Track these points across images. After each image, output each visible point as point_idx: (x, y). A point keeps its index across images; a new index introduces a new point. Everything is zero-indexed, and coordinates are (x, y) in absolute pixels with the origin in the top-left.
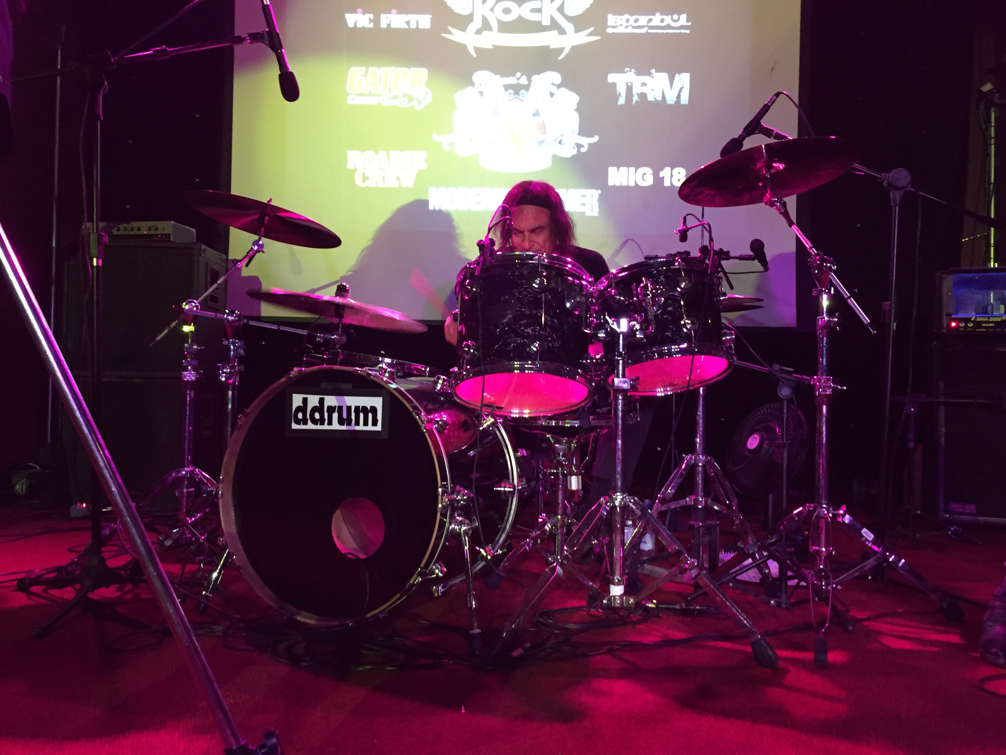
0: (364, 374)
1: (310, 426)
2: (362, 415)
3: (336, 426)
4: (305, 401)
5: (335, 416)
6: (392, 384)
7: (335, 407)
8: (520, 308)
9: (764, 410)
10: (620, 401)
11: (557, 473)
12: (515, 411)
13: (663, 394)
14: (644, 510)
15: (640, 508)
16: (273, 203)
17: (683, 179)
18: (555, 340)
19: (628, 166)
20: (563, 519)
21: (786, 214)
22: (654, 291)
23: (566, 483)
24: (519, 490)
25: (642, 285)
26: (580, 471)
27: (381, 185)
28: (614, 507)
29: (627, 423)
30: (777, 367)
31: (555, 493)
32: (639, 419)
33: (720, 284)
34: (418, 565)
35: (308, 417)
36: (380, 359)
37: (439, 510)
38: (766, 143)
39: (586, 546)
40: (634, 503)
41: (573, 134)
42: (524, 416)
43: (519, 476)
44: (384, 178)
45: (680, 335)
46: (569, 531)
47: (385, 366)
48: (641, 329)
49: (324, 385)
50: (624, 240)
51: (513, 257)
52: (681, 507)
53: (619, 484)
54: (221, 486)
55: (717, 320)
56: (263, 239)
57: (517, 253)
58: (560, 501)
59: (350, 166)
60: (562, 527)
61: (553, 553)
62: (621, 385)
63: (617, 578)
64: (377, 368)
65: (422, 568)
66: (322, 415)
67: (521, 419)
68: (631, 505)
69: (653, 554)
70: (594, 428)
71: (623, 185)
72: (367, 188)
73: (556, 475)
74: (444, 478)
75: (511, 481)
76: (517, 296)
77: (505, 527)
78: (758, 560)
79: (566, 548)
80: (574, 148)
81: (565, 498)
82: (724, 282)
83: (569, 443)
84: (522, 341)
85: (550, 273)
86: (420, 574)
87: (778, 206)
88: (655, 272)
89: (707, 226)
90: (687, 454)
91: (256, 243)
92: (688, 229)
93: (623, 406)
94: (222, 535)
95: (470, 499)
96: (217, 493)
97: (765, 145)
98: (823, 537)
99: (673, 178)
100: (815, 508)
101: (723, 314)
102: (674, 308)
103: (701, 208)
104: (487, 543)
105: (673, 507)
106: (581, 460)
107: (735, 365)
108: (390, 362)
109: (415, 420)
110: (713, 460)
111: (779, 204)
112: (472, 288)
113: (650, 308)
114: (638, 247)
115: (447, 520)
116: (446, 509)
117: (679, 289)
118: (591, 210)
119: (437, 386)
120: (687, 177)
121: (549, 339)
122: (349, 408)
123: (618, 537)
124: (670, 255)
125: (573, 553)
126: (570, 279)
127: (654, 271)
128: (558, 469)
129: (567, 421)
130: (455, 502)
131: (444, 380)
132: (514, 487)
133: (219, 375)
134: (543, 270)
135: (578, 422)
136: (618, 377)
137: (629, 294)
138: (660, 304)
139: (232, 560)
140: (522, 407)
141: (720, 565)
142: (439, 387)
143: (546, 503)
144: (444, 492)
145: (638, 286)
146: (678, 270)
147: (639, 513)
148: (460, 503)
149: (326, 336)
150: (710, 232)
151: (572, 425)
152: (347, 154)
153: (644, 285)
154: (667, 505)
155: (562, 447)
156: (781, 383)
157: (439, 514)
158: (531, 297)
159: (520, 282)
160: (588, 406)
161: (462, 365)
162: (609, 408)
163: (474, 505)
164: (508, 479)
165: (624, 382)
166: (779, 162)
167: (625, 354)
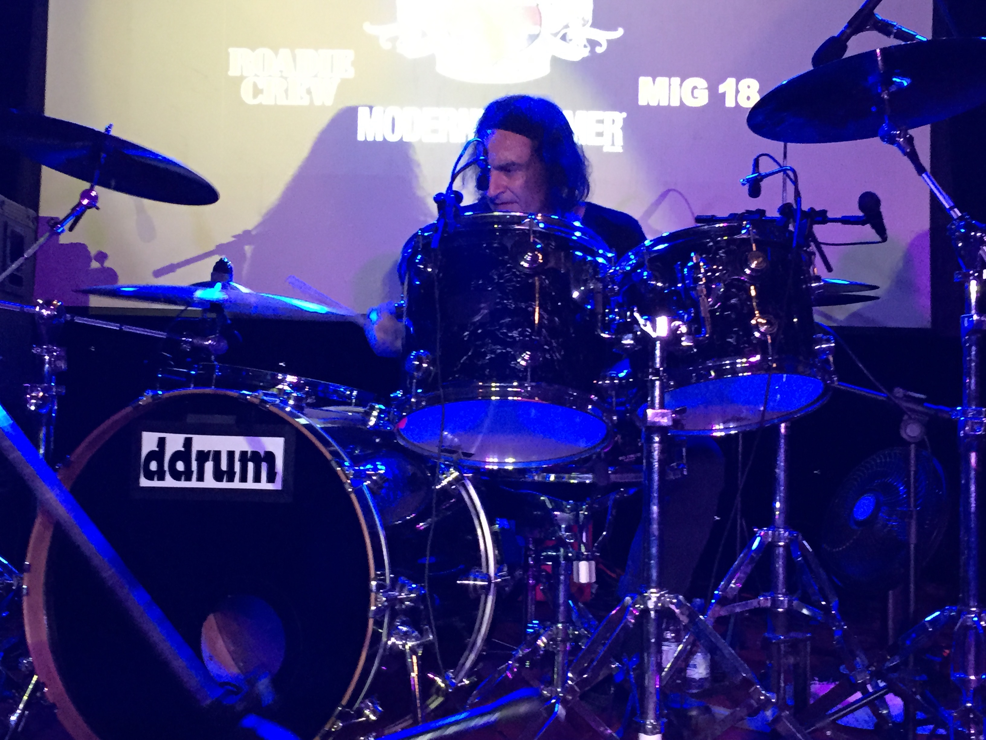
0: (256, 401)
1: (169, 482)
2: (251, 465)
3: (209, 482)
4: (162, 442)
5: (209, 466)
6: (299, 417)
7: (209, 452)
8: (502, 299)
9: (881, 459)
10: (656, 445)
11: (558, 557)
12: (491, 460)
13: (723, 434)
14: (692, 617)
15: (687, 612)
16: (114, 133)
17: (756, 99)
18: (555, 349)
19: (670, 75)
20: (565, 629)
21: (913, 157)
22: (709, 274)
23: (570, 571)
24: (496, 584)
25: (690, 264)
26: (593, 554)
27: (282, 101)
28: (646, 611)
29: (667, 478)
30: (899, 392)
31: (553, 589)
32: (685, 473)
33: (811, 263)
34: (338, 702)
35: (166, 467)
36: (280, 377)
37: (371, 615)
38: (882, 47)
39: (601, 673)
40: (679, 605)
41: (584, 25)
42: (506, 467)
43: (499, 563)
44: (286, 91)
45: (749, 342)
46: (576, 648)
47: (287, 389)
48: (689, 333)
49: (191, 419)
50: (663, 189)
51: (490, 220)
52: (750, 611)
53: (654, 574)
54: (26, 576)
55: (806, 318)
56: (97, 188)
57: (496, 213)
58: (561, 601)
59: (233, 72)
60: (564, 641)
61: (549, 682)
62: (657, 419)
63: (650, 722)
64: (274, 391)
65: (343, 707)
66: (188, 465)
67: (501, 473)
68: (673, 607)
69: (707, 685)
70: (616, 486)
71: (661, 104)
72: (260, 105)
73: (555, 559)
74: (379, 565)
75: (484, 570)
76: (496, 280)
77: (474, 643)
78: (872, 694)
79: (570, 675)
80: (585, 46)
81: (569, 596)
82: (818, 259)
83: (576, 510)
84: (504, 351)
85: (548, 245)
86: (342, 717)
87: (902, 143)
88: (711, 244)
89: (790, 173)
90: (761, 528)
91: (86, 194)
92: (762, 177)
93: (662, 452)
94: (27, 654)
95: (421, 599)
96: (20, 588)
97: (881, 50)
98: (971, 657)
99: (739, 95)
100: (961, 614)
101: (815, 309)
102: (740, 300)
103: (782, 144)
104: (448, 667)
105: (738, 610)
106: (594, 536)
107: (835, 388)
108: (295, 381)
109: (336, 472)
110: (800, 537)
111: (902, 140)
112: (426, 267)
113: (703, 300)
114: (684, 202)
115: (384, 632)
116: (382, 614)
117: (748, 271)
118: (611, 143)
119: (369, 420)
120: (762, 97)
121: (546, 347)
122: (231, 454)
123: (653, 659)
124: (733, 217)
125: (581, 683)
126: (579, 253)
127: (709, 242)
128: (559, 551)
129: (574, 475)
130: (397, 602)
131: (381, 411)
132: (489, 580)
133: (27, 401)
134: (537, 240)
135: (590, 476)
136: (653, 408)
137: (671, 280)
138: (718, 294)
139: (43, 693)
140: (502, 453)
141: (812, 702)
142: (372, 422)
143: (539, 604)
144: (379, 587)
145: (685, 265)
146: (746, 242)
147: (684, 620)
148: (404, 604)
149: (195, 341)
150: (795, 182)
151: (582, 480)
152: (228, 54)
153: (694, 263)
154: (729, 608)
155: (566, 515)
156: (906, 417)
157: (371, 622)
158: (518, 282)
159: (500, 258)
160: (606, 450)
161: (409, 386)
162: (639, 455)
163: (426, 607)
164: (480, 565)
165: (663, 415)
166: (902, 75)
167: (664, 371)
